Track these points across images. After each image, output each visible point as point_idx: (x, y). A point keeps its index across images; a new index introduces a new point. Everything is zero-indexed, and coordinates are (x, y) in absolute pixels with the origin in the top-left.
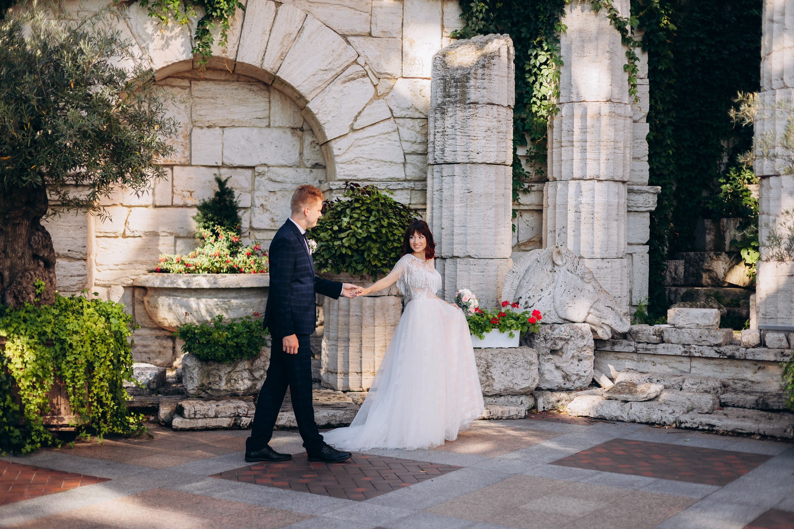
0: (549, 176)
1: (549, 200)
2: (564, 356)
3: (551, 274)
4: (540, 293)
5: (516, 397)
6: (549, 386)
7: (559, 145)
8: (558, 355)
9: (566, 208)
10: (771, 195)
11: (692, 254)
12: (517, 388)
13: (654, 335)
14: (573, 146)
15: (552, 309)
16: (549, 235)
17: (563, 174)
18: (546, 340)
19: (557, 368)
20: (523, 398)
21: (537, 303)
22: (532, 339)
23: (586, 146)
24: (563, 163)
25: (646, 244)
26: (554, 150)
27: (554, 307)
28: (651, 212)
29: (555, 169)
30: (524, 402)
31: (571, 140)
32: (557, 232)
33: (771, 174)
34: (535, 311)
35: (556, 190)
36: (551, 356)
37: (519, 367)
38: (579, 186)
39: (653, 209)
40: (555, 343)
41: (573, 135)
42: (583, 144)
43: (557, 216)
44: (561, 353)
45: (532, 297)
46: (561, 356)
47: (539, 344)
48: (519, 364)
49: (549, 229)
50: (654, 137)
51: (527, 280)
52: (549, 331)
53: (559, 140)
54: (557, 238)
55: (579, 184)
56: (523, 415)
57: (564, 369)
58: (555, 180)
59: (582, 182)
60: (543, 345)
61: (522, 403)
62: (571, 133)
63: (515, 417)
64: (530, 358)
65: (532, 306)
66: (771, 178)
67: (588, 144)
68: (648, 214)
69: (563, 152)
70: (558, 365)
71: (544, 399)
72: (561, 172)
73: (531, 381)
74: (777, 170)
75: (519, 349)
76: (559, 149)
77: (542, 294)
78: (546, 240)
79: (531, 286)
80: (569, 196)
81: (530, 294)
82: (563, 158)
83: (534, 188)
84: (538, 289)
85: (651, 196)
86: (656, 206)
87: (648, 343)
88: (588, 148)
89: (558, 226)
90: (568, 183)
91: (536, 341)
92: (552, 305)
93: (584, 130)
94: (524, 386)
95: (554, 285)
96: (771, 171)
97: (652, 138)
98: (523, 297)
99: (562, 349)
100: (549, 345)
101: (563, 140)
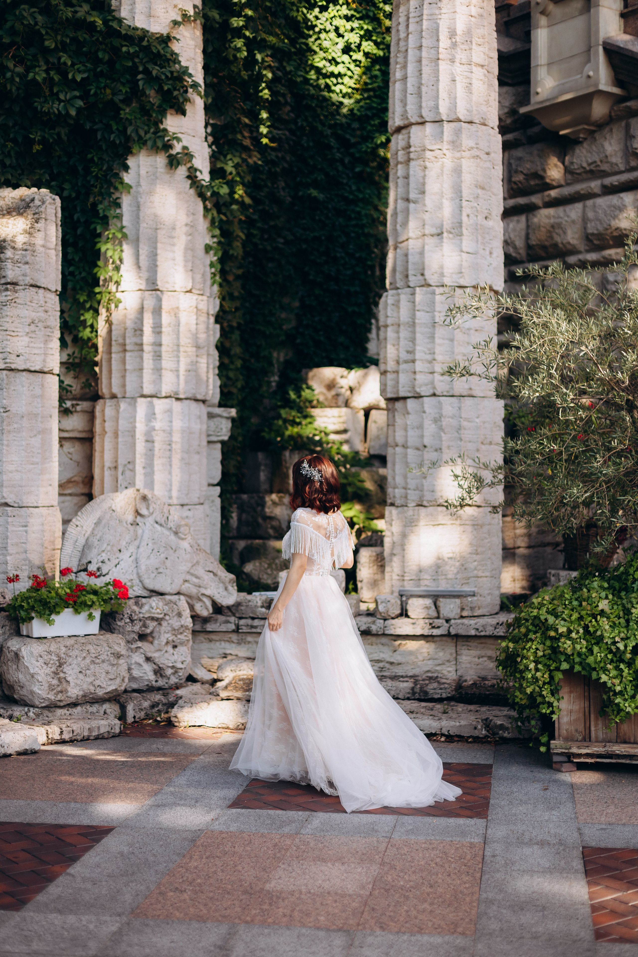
0: (104, 390)
1: (107, 424)
2: (156, 642)
3: (132, 528)
4: (118, 554)
5: (96, 705)
6: (135, 686)
7: (120, 349)
8: (147, 641)
9: (133, 436)
10: (408, 423)
11: (245, 497)
12: (100, 693)
13: (262, 607)
14: (142, 350)
15: (135, 576)
16: (107, 473)
17: (128, 388)
18: (132, 621)
19: (148, 659)
20: (106, 706)
21: (114, 569)
22: (111, 620)
23: (160, 352)
24: (128, 374)
25: (217, 485)
26: (113, 356)
27: (138, 574)
28: (223, 443)
29: (116, 381)
30: (108, 711)
31: (139, 342)
32: (120, 469)
33: (409, 395)
35: (118, 412)
36: (139, 644)
37: (103, 661)
38: (151, 406)
39: (226, 438)
40: (145, 626)
41: (142, 335)
42: (157, 348)
43: (120, 446)
44: (150, 639)
45: (106, 560)
46: (152, 643)
47: (123, 628)
48: (102, 657)
49: (108, 463)
50: (222, 343)
51: (98, 537)
52: (135, 608)
53: (121, 341)
54: (120, 478)
55: (151, 403)
56: (117, 731)
57: (156, 661)
58: (114, 397)
59: (155, 400)
60: (129, 628)
61: (105, 713)
62: (138, 333)
63: (106, 735)
64: (117, 648)
65: (107, 574)
66: (409, 401)
67: (164, 348)
68: (219, 446)
69: (127, 358)
70: (149, 655)
71: (135, 705)
72: (124, 386)
73: (118, 680)
74: (418, 390)
75: (101, 637)
76: (121, 355)
77: (121, 556)
78: (102, 481)
79: (105, 545)
80: (138, 419)
81: (104, 556)
82: (128, 367)
83: (79, 408)
84: (116, 549)
85: (224, 421)
86: (229, 434)
87: (253, 618)
88: (164, 354)
89: (121, 461)
90: (135, 402)
91: (119, 623)
92: (135, 571)
93: (157, 330)
94: (110, 689)
95: (137, 543)
96: (409, 392)
97: (219, 344)
98: (94, 561)
99: (152, 632)
100: (137, 628)
101: (128, 341)
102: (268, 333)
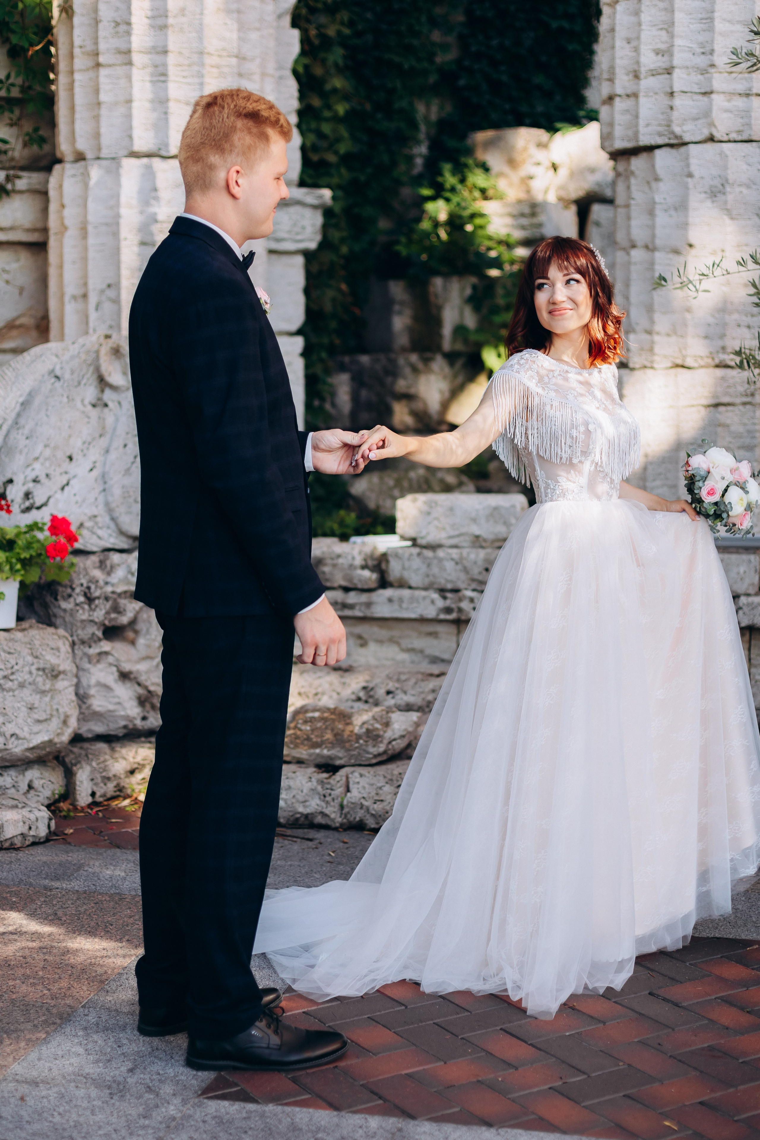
0: (64, 147)
1: (67, 212)
2: (141, 641)
3: (94, 413)
4: (66, 465)
5: (13, 772)
6: (99, 728)
7: (90, 63)
8: (124, 639)
9: (116, 235)
10: (657, 199)
11: (365, 359)
12: (17, 748)
13: (363, 567)
14: (130, 63)
15: (100, 510)
16: (70, 309)
17: (106, 140)
18: (90, 599)
19: (124, 676)
20: (33, 774)
21: (59, 495)
22: (49, 599)
23: (165, 65)
24: (104, 111)
25: (299, 332)
26: (77, 76)
27: (107, 504)
28: (307, 254)
29: (82, 127)
30: (37, 784)
31: (123, 46)
32: (93, 299)
33: (660, 141)
34: (54, 519)
35: (86, 186)
36: (106, 646)
37: (22, 685)
38: (149, 174)
39: (313, 245)
40: (116, 609)
41: (129, 33)
42: (158, 59)
43: (92, 254)
44: (131, 635)
45: (42, 478)
46: (133, 643)
47: (72, 613)
48: (19, 677)
49: (71, 289)
50: (306, 67)
51: (26, 431)
52: (97, 574)
53: (90, 47)
54: (93, 315)
55: (149, 168)
56: (43, 832)
57: (142, 678)
58: (80, 157)
59: (156, 162)
60: (83, 615)
61: (30, 787)
62: (123, 28)
63: (18, 842)
64: (51, 659)
65: (45, 504)
66: (657, 152)
67: (171, 59)
68: (299, 261)
69: (102, 80)
70: (127, 667)
71: (94, 770)
72: (97, 135)
73: (55, 724)
74: (677, 130)
75: (19, 635)
76: (91, 74)
77: (72, 468)
78: (62, 322)
79: (40, 448)
80: (123, 199)
81: (38, 469)
82: (103, 97)
83: (21, 184)
84: (61, 455)
85: (308, 213)
86: (318, 238)
87: (346, 590)
88: (172, 71)
89: (95, 283)
90: (119, 166)
91: (64, 605)
92: (101, 499)
93: (160, 22)
94: (36, 740)
95: (103, 442)
96: (660, 134)
97: (301, 69)
98: (19, 479)
99: (133, 622)
100: (99, 615)
101: (102, 46)
102: (406, 66)
